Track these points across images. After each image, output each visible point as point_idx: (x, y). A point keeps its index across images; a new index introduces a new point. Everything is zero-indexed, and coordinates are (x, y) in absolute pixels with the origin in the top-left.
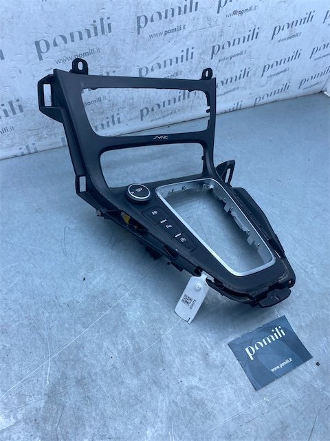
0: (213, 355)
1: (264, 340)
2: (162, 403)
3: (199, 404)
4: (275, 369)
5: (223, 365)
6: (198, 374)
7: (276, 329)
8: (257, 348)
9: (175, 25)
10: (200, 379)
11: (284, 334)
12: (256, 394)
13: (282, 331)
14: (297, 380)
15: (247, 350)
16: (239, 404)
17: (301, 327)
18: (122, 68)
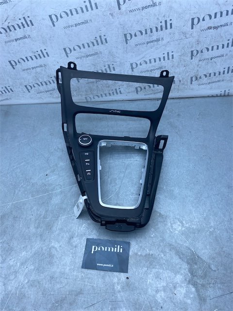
0: (75, 239)
1: (106, 248)
2: (37, 245)
3: (51, 256)
4: (100, 265)
5: (76, 247)
6: (61, 243)
7: (119, 246)
8: (99, 249)
9: (154, 38)
10: (60, 246)
11: (121, 251)
12: (80, 269)
13: (121, 249)
14: (108, 277)
15: (93, 247)
16: (68, 268)
17: (136, 254)
18: (118, 63)
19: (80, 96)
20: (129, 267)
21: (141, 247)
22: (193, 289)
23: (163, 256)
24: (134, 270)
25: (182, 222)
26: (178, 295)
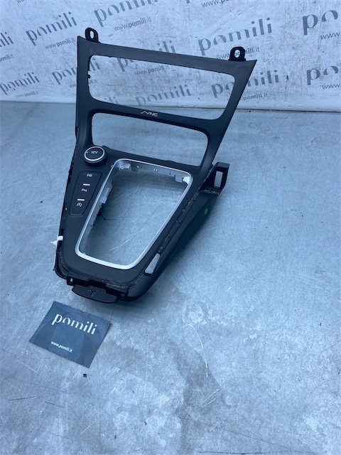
0: (39, 298)
1: (74, 322)
4: (55, 344)
6: (19, 300)
7: (92, 324)
8: (64, 321)
11: (92, 333)
12: (27, 342)
13: (94, 329)
14: (58, 366)
15: (58, 315)
16: (13, 337)
17: (113, 343)
18: (178, 39)
19: (128, 95)
20: (95, 360)
21: (125, 334)
22: (179, 426)
23: (152, 357)
24: (100, 366)
25: (206, 312)
26: (150, 426)
